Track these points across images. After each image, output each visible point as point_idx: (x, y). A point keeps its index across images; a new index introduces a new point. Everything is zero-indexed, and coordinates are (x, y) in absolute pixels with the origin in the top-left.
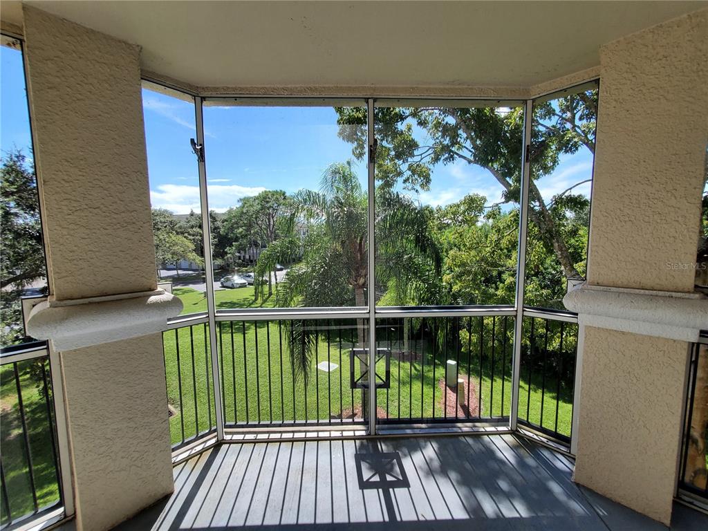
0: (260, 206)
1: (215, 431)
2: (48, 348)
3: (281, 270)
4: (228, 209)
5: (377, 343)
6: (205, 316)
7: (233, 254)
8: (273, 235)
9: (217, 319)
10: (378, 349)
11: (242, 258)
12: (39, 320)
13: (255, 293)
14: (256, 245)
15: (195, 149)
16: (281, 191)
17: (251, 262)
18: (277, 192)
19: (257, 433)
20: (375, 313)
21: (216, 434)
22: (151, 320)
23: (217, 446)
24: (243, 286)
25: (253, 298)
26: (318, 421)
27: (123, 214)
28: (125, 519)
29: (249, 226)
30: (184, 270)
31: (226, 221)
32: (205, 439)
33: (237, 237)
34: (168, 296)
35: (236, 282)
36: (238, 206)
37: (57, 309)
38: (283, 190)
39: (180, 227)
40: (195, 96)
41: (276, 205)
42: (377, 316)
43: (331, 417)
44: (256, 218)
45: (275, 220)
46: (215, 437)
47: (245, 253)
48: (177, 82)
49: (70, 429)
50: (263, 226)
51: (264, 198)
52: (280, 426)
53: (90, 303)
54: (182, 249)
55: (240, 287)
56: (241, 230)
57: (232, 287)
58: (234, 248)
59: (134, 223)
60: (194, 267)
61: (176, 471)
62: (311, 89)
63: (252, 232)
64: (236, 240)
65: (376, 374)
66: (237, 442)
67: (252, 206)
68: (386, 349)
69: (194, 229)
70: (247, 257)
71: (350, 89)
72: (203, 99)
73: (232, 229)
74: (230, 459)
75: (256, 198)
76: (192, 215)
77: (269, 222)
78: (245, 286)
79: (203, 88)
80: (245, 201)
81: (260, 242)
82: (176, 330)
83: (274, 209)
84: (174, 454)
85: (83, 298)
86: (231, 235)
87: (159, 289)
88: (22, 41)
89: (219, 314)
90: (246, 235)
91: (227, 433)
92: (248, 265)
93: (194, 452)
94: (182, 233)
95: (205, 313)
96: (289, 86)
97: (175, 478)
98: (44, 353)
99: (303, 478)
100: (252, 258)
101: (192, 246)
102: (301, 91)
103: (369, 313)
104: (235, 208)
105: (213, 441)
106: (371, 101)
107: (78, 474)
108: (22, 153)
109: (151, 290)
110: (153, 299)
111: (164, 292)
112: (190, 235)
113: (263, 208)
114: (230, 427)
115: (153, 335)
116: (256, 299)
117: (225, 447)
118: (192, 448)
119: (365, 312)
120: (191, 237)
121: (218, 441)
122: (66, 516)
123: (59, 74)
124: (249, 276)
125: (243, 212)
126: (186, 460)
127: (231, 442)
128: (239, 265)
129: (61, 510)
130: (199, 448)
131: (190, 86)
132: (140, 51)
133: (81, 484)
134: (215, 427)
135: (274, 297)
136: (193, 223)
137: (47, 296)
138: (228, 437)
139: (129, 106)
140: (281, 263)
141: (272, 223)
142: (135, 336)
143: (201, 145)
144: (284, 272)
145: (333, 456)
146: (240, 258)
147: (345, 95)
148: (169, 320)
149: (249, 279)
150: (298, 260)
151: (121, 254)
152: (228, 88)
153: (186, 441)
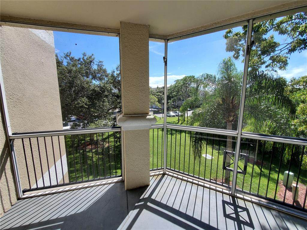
0: (183, 83)
1: (163, 169)
2: (121, 129)
3: (190, 111)
4: (170, 85)
5: (241, 150)
6: (163, 126)
7: (171, 103)
8: (187, 96)
9: (167, 127)
10: (241, 153)
11: (174, 105)
12: (120, 120)
13: (178, 119)
14: (180, 99)
15: (164, 61)
16: (193, 76)
17: (178, 107)
18: (191, 76)
19: (174, 173)
20: (241, 135)
21: (163, 170)
22: (146, 124)
23: (164, 174)
24: (174, 116)
25: (177, 122)
26: (204, 179)
27: (141, 87)
28: (136, 188)
29: (178, 92)
30: (154, 108)
31: (169, 90)
32: (159, 171)
33: (173, 96)
34: (152, 117)
35: (171, 114)
36: (174, 84)
37: (124, 117)
38: (194, 75)
39: (154, 93)
40: (165, 40)
41: (190, 82)
42: (242, 136)
43: (211, 179)
44: (181, 89)
45: (189, 89)
46: (163, 171)
47: (176, 103)
48: (160, 35)
49: (125, 154)
50: (184, 92)
51: (185, 79)
52: (187, 175)
53: (131, 116)
54: (154, 101)
55: (173, 117)
56: (174, 93)
57: (170, 116)
58: (171, 101)
59: (144, 90)
60: (157, 108)
61: (151, 178)
62: (216, 23)
63: (179, 94)
64: (173, 97)
65: (238, 166)
66: (170, 176)
67: (180, 83)
68: (246, 154)
69: (158, 93)
70: (176, 104)
71: (238, 17)
72: (168, 40)
73: (171, 93)
74: (168, 181)
75: (182, 80)
76: (158, 88)
77: (186, 90)
78: (175, 116)
79: (168, 36)
80: (177, 81)
81: (182, 99)
82: (153, 129)
83: (189, 84)
84: (150, 172)
85: (130, 115)
86: (170, 95)
87: (150, 114)
88: (119, 34)
89: (168, 126)
90: (177, 96)
91: (167, 171)
92: (176, 108)
93: (156, 174)
94: (154, 95)
95: (163, 125)
96: (204, 25)
97: (150, 180)
98: (120, 130)
99: (196, 200)
100: (178, 105)
101: (157, 100)
102: (210, 26)
103: (238, 134)
104: (173, 85)
105: (162, 172)
106: (251, 21)
107: (126, 168)
108: (114, 71)
109: (147, 114)
110: (148, 117)
111: (151, 116)
112: (156, 95)
113: (184, 84)
114: (168, 169)
115: (147, 129)
116: (179, 122)
117: (166, 176)
118: (155, 172)
119: (235, 133)
120: (157, 96)
121: (164, 173)
122: (122, 180)
123: (128, 42)
124: (177, 113)
125: (176, 86)
126: (154, 176)
127: (168, 175)
128: (173, 108)
129: (121, 178)
130: (158, 173)
131: (164, 36)
132: (149, 27)
133: (126, 172)
134: (163, 168)
135: (186, 122)
136: (158, 91)
137: (121, 113)
138: (167, 173)
139: (145, 48)
140: (190, 108)
141: (187, 90)
142: (142, 129)
143: (166, 59)
144: (191, 112)
145: (211, 196)
146: (173, 105)
147: (235, 21)
148: (152, 125)
149: (176, 114)
150: (198, 107)
151: (140, 101)
152: (178, 33)
153: (154, 169)
